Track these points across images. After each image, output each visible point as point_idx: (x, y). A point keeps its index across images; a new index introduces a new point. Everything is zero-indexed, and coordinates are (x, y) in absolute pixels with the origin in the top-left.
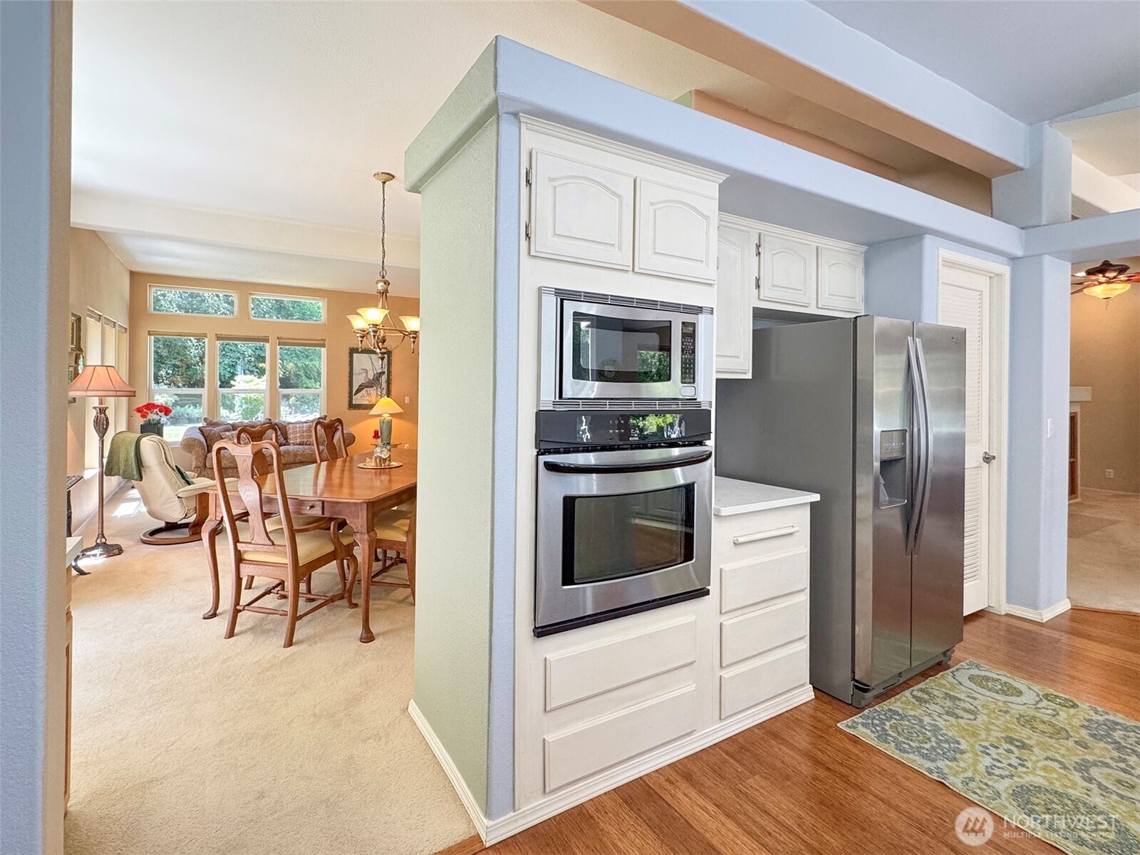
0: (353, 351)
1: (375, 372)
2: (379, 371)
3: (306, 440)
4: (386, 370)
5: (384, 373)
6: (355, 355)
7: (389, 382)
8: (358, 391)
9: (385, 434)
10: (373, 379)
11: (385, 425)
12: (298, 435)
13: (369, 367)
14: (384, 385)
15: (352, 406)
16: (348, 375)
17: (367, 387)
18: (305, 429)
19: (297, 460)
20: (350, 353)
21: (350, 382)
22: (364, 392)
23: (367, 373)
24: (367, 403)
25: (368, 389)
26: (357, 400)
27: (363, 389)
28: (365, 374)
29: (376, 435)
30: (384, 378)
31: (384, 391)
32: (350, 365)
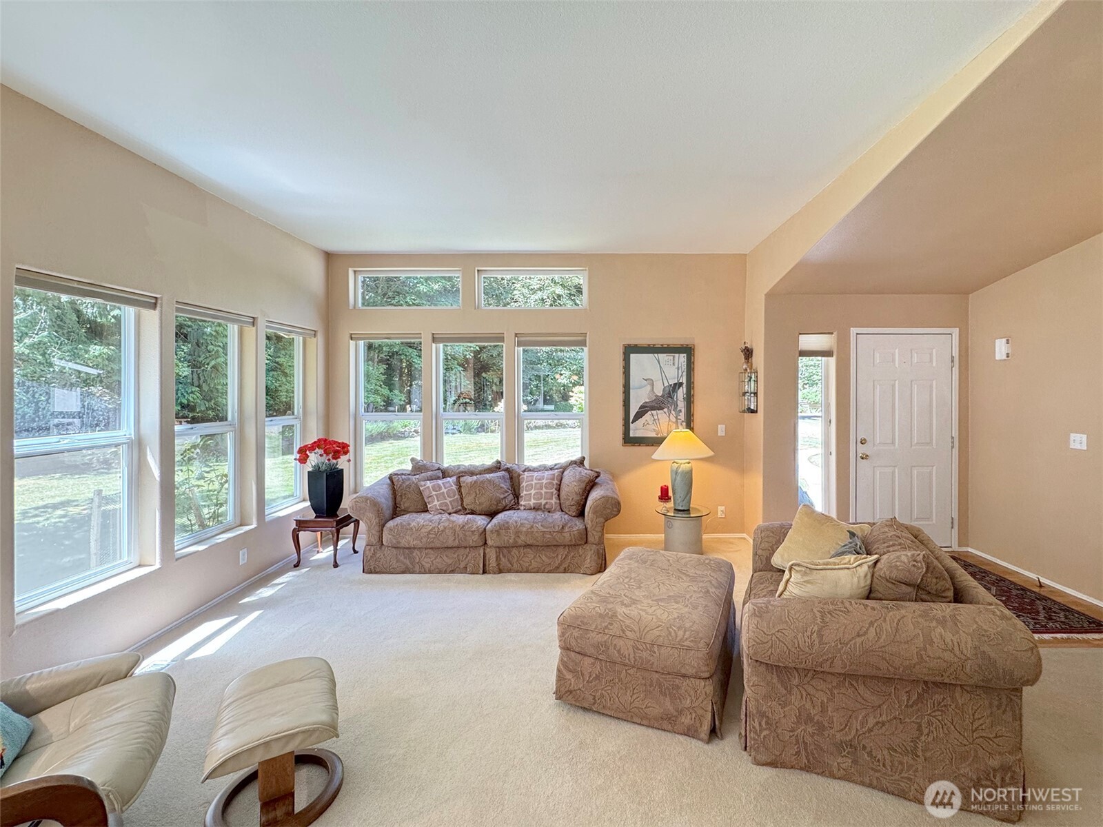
0: (630, 350)
1: (666, 384)
2: (672, 382)
3: (543, 502)
4: (684, 380)
5: (681, 384)
6: (633, 356)
7: (689, 400)
8: (639, 415)
9: (681, 493)
10: (663, 396)
11: (678, 478)
12: (533, 492)
13: (655, 375)
14: (681, 405)
15: (628, 440)
16: (621, 389)
17: (653, 408)
18: (544, 481)
19: (520, 542)
20: (624, 354)
21: (624, 401)
22: (648, 416)
23: (653, 385)
24: (653, 435)
25: (654, 412)
26: (637, 430)
27: (647, 412)
28: (649, 388)
29: (664, 495)
30: (681, 393)
31: (682, 416)
32: (624, 373)
